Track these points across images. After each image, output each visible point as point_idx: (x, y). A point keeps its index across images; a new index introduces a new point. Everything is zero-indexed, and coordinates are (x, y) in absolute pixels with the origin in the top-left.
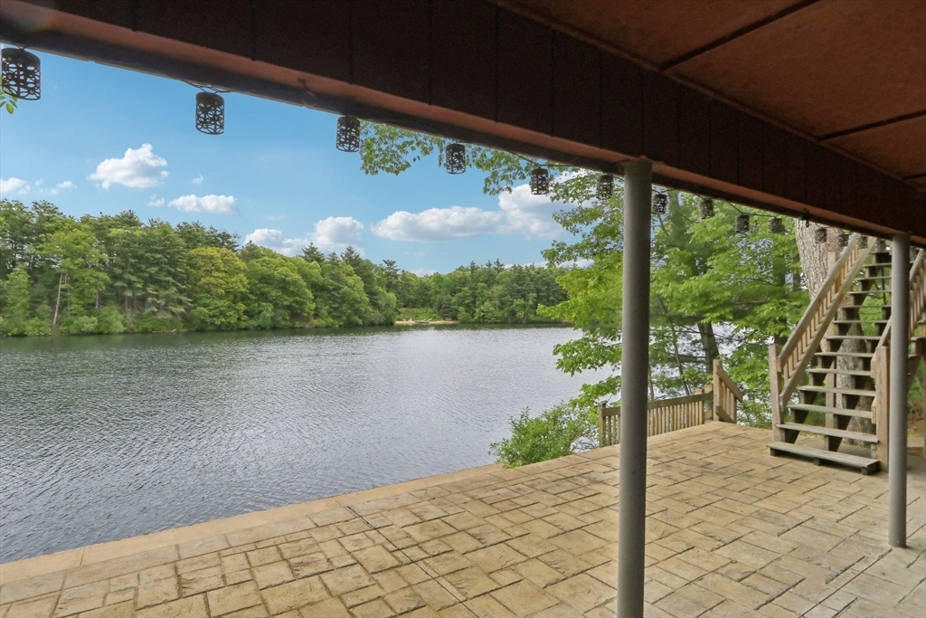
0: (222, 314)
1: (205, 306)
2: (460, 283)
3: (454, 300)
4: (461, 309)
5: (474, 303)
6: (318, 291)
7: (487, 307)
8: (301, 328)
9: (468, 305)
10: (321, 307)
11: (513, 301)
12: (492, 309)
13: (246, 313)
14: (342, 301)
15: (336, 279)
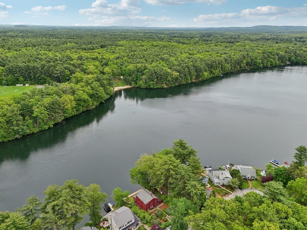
0: (71, 113)
1: (67, 113)
2: (132, 72)
3: (130, 79)
4: (133, 83)
5: (137, 80)
6: (91, 96)
7: (141, 83)
8: (89, 110)
9: (135, 80)
10: (93, 101)
11: (149, 82)
12: (143, 84)
13: (76, 111)
14: (98, 97)
15: (96, 90)
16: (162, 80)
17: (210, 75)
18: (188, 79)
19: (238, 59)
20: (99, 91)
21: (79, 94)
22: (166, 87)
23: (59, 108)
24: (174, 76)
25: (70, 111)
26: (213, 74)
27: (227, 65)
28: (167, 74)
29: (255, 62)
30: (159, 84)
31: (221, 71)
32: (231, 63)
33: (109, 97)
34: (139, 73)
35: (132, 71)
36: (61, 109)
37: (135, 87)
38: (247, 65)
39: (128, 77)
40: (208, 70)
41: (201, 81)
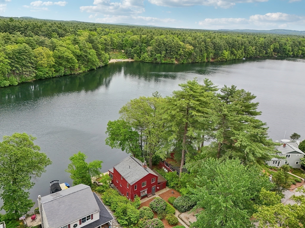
0: (47, 73)
1: (41, 71)
2: (135, 43)
3: (132, 51)
4: (135, 55)
5: (141, 52)
6: (79, 57)
7: (146, 56)
8: (74, 74)
9: (138, 53)
10: (80, 65)
11: (156, 54)
12: (147, 57)
13: (55, 71)
14: (88, 61)
15: (86, 52)
16: (172, 53)
17: (231, 56)
18: (203, 57)
19: (264, 42)
20: (89, 53)
21: (61, 51)
22: (176, 62)
23: (30, 61)
24: (187, 49)
25: (47, 70)
26: (234, 55)
27: (251, 48)
28: (179, 46)
29: (284, 48)
30: (169, 58)
31: (244, 54)
32: (256, 45)
33: (103, 64)
34: (144, 44)
35: (136, 41)
36: (32, 63)
37: (138, 61)
38: (274, 51)
39: (130, 48)
40: (229, 50)
41: (219, 61)
